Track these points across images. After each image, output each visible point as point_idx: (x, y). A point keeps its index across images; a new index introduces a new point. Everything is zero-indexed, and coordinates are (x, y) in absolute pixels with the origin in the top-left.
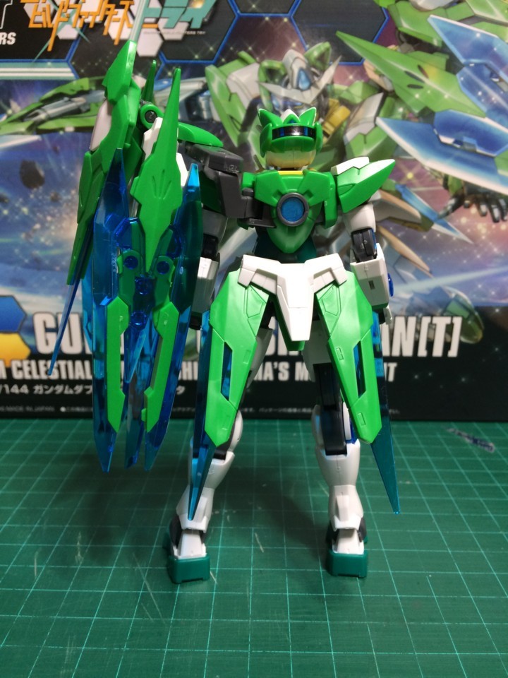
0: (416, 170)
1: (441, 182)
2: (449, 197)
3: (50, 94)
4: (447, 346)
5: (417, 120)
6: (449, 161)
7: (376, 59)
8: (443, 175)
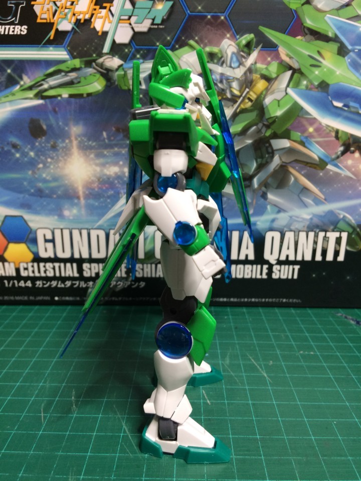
0: (315, 125)
1: (333, 134)
2: (340, 145)
3: (51, 70)
4: (337, 253)
5: (316, 90)
6: (339, 119)
7: (287, 46)
8: (335, 130)
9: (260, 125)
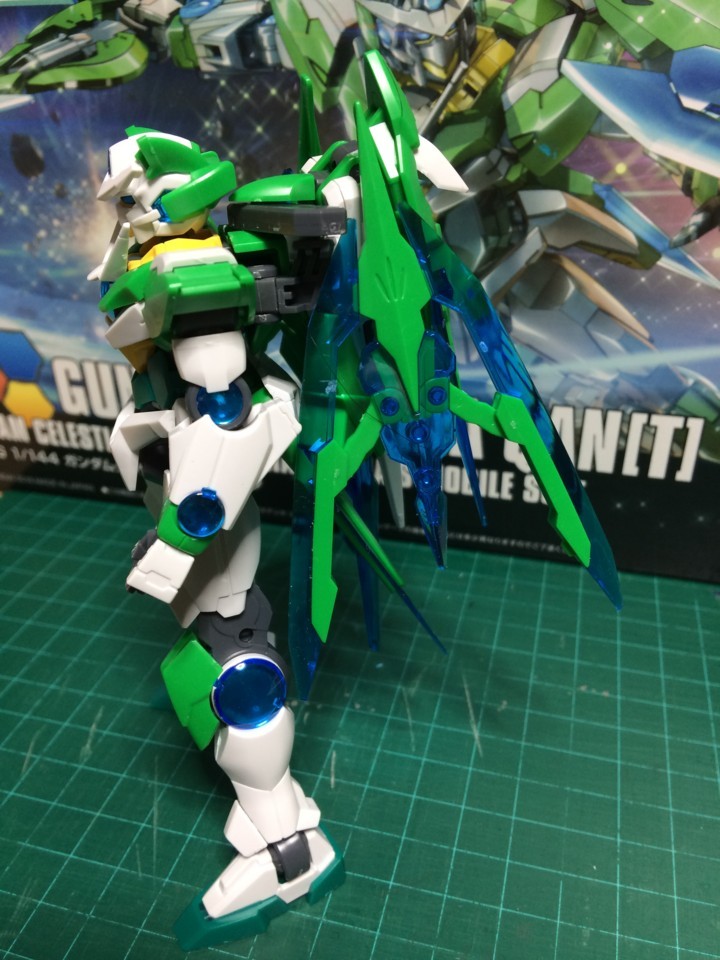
0: (633, 158)
1: (679, 181)
2: (693, 211)
3: (39, 28)
4: (675, 463)
5: (638, 66)
9: (495, 155)
